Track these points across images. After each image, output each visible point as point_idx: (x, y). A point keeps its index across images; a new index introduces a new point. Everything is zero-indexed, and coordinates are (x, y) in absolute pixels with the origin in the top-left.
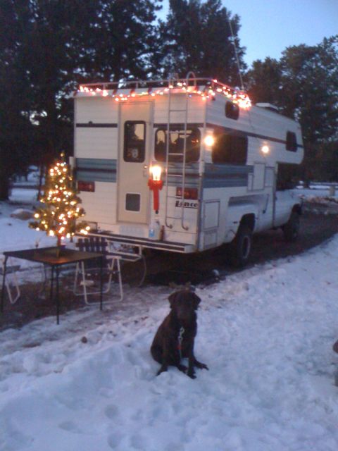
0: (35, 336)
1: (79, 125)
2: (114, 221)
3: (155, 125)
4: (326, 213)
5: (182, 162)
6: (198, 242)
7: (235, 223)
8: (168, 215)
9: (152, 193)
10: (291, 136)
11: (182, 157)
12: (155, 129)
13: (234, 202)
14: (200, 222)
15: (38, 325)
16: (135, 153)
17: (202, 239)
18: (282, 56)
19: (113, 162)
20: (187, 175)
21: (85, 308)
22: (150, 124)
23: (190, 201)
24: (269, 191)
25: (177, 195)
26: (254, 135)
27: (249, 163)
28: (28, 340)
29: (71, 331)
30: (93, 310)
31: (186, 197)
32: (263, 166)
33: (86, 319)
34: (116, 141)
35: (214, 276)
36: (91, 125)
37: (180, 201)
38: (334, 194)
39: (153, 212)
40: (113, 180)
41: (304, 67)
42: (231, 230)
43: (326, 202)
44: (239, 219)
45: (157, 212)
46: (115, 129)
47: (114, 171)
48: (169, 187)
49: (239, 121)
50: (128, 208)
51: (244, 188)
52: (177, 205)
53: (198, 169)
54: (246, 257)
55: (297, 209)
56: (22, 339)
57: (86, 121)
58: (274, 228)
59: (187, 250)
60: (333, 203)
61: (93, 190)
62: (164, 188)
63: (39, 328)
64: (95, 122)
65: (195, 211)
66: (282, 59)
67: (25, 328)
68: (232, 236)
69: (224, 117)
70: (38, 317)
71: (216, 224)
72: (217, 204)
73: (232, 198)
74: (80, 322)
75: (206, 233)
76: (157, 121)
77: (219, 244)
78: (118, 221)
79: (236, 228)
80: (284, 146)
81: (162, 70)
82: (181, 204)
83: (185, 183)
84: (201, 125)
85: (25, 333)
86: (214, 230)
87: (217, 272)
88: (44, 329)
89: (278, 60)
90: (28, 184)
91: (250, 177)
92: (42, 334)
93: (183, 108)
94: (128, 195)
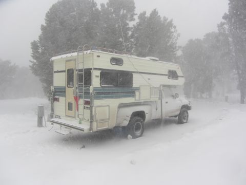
1: (55, 72)
3: (77, 70)
5: (82, 87)
6: (91, 127)
7: (127, 116)
11: (82, 85)
12: (77, 72)
13: (122, 106)
14: (92, 117)
17: (94, 125)
19: (64, 88)
20: (85, 93)
22: (75, 70)
27: (135, 86)
32: (148, 87)
36: (58, 72)
42: (126, 120)
49: (123, 66)
50: (69, 109)
53: (90, 90)
57: (57, 70)
61: (58, 101)
64: (59, 70)
65: (90, 111)
69: (110, 64)
71: (108, 118)
72: (108, 107)
73: (120, 104)
78: (66, 115)
79: (128, 118)
80: (166, 77)
82: (86, 107)
84: (91, 69)
86: (102, 121)
89: (202, 39)
91: (137, 93)
94: (69, 103)
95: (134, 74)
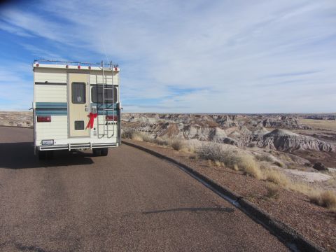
1: (38, 83)
2: (67, 137)
3: (91, 85)
12: (91, 87)
16: (79, 99)
19: (64, 104)
22: (88, 84)
25: (106, 119)
34: (65, 93)
40: (66, 114)
45: (95, 129)
46: (65, 86)
47: (65, 109)
48: (102, 116)
50: (76, 128)
52: (106, 124)
61: (50, 121)
64: (49, 81)
76: (92, 83)
78: (69, 137)
82: (109, 123)
84: (117, 86)
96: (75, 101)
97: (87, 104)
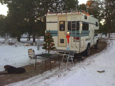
0: (47, 76)
3: (68, 22)
4: (102, 41)
5: (75, 30)
6: (80, 50)
7: (86, 45)
8: (72, 44)
9: (67, 39)
10: (97, 23)
12: (68, 23)
13: (87, 40)
14: (80, 45)
15: (46, 73)
16: (62, 29)
17: (81, 49)
18: (86, 3)
19: (57, 31)
20: (77, 34)
21: (55, 68)
22: (66, 21)
23: (77, 40)
24: (93, 37)
25: (74, 39)
26: (90, 23)
27: (89, 30)
28: (46, 77)
29: (55, 74)
30: (57, 69)
31: (76, 39)
32: (92, 31)
33: (57, 71)
34: (57, 26)
35: (82, 58)
36: (50, 22)
37: (75, 40)
38: (102, 37)
39: (68, 43)
40: (57, 36)
41: (92, 5)
42: (86, 47)
43: (101, 39)
44: (87, 44)
45: (69, 43)
46: (57, 23)
47: (57, 33)
48: (72, 37)
49: (87, 20)
50: (61, 43)
51: (88, 36)
52: (74, 41)
53: (79, 32)
54: (89, 53)
55: (98, 41)
56: (44, 77)
57: (49, 21)
58: (93, 46)
59: (77, 52)
60: (102, 39)
62: (70, 37)
63: (47, 74)
64: (51, 21)
65: (79, 43)
66: (86, 4)
67: (43, 74)
68: (86, 48)
69: (84, 19)
70: (45, 71)
72: (83, 41)
73: (86, 39)
74: (56, 72)
75: (81, 48)
76: (68, 21)
77: (84, 50)
78: (58, 46)
79: (87, 46)
80: (95, 25)
81: (58, 7)
82: (75, 41)
83: (76, 36)
84: (80, 21)
85: (44, 75)
86: (83, 47)
87: (83, 58)
88: (48, 74)
89: (85, 4)
90: (23, 37)
91: (89, 33)
92: (48, 75)
93: (75, 17)
94: (61, 39)
95: (89, 24)
96: (60, 30)
97: (65, 31)
